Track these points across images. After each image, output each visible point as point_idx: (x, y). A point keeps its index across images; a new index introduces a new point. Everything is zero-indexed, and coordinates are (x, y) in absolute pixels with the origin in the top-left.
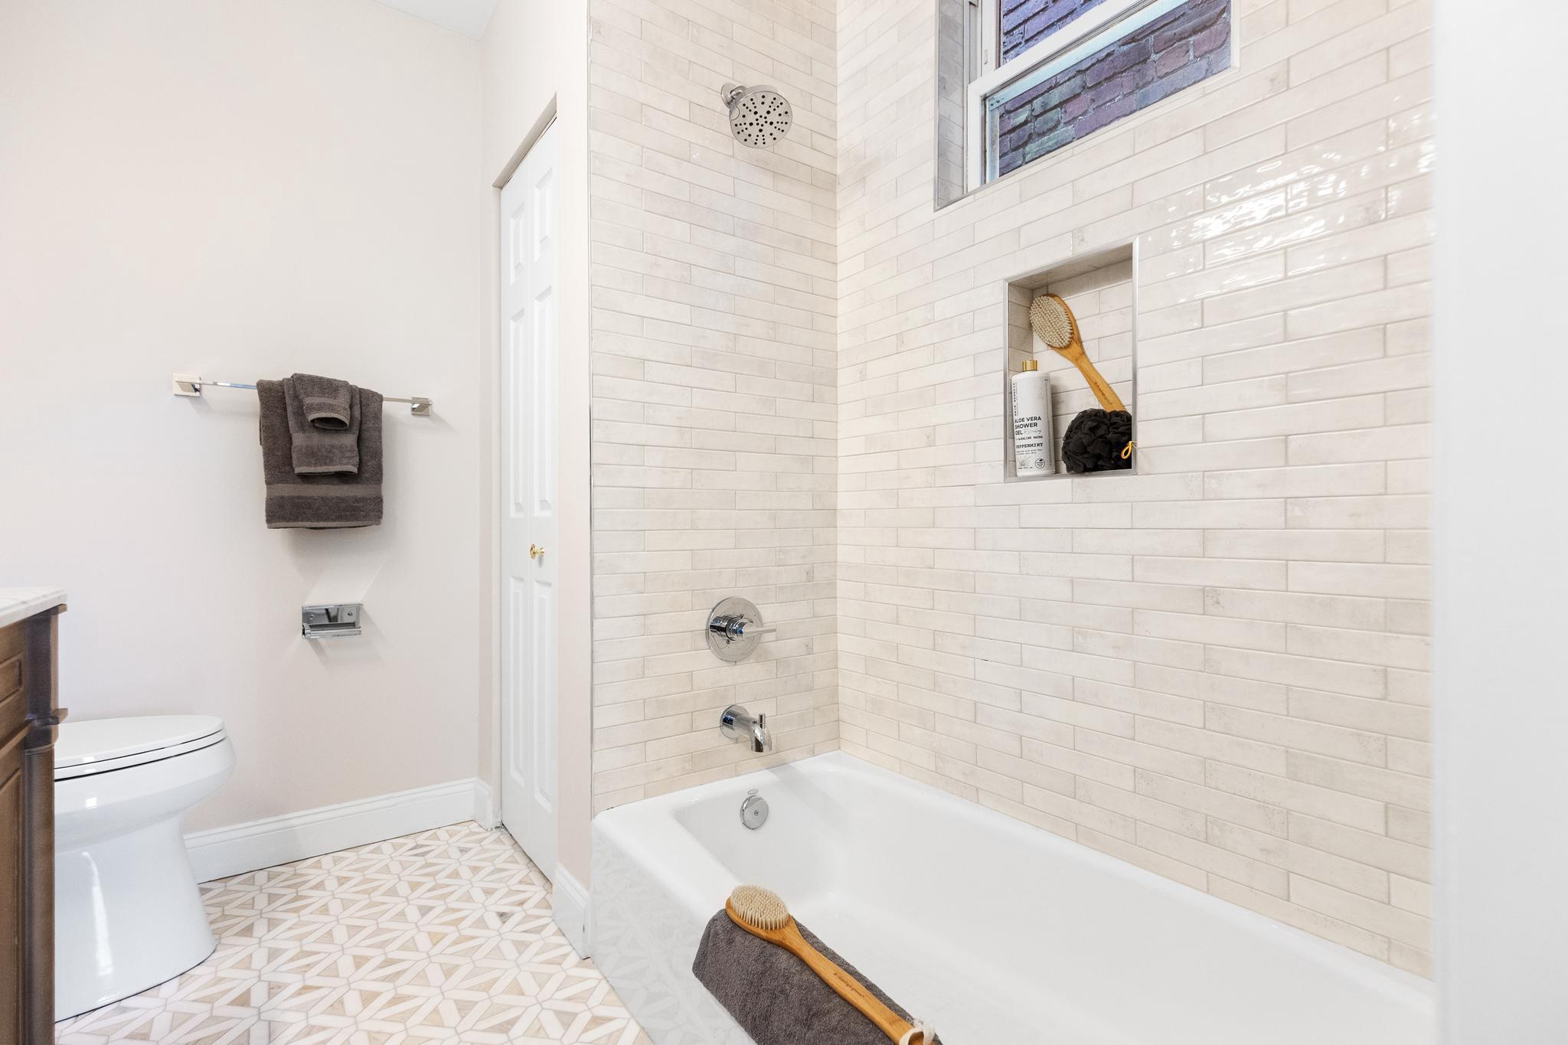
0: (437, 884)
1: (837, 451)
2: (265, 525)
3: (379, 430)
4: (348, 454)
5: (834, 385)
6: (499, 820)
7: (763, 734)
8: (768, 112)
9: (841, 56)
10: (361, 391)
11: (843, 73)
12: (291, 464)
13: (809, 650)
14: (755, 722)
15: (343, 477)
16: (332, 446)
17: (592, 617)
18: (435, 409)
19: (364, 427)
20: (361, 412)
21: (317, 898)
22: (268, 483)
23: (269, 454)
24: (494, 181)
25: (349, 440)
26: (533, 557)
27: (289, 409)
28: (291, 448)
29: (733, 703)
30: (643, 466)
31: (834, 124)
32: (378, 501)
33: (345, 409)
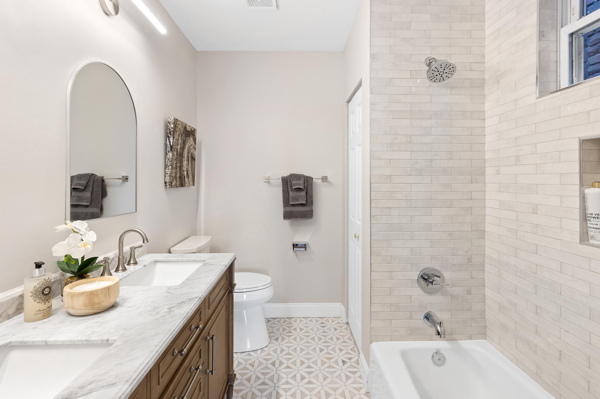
0: (326, 341)
1: (485, 204)
2: (283, 219)
3: (312, 189)
4: (303, 198)
5: (483, 174)
6: (347, 320)
7: (441, 329)
8: (444, 70)
9: (487, 24)
10: (307, 177)
11: (488, 32)
12: (289, 201)
13: (469, 293)
14: (438, 323)
15: (302, 205)
16: (299, 195)
17: (371, 271)
18: (329, 179)
19: (308, 189)
20: (307, 184)
21: (294, 334)
22: (284, 207)
23: (284, 198)
24: (346, 101)
25: (303, 193)
26: (355, 238)
27: (289, 185)
28: (289, 197)
29: (430, 310)
30: (391, 215)
31: (483, 56)
32: (312, 211)
33: (303, 184)
